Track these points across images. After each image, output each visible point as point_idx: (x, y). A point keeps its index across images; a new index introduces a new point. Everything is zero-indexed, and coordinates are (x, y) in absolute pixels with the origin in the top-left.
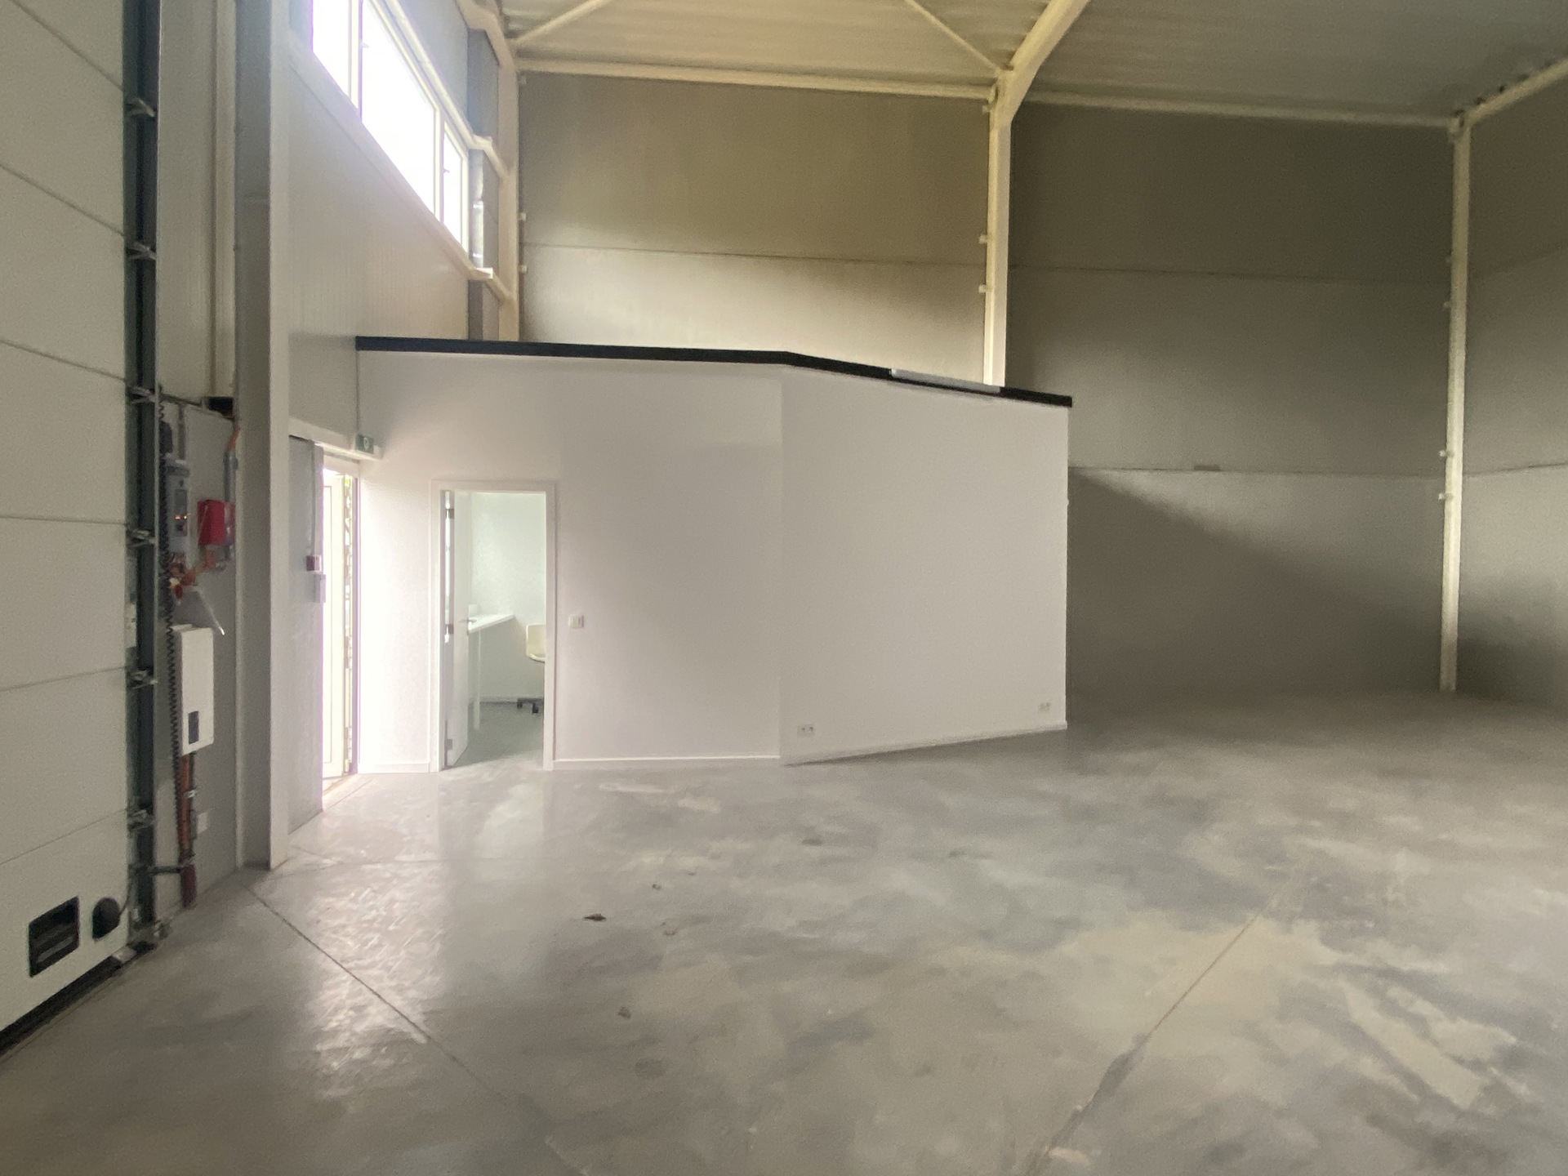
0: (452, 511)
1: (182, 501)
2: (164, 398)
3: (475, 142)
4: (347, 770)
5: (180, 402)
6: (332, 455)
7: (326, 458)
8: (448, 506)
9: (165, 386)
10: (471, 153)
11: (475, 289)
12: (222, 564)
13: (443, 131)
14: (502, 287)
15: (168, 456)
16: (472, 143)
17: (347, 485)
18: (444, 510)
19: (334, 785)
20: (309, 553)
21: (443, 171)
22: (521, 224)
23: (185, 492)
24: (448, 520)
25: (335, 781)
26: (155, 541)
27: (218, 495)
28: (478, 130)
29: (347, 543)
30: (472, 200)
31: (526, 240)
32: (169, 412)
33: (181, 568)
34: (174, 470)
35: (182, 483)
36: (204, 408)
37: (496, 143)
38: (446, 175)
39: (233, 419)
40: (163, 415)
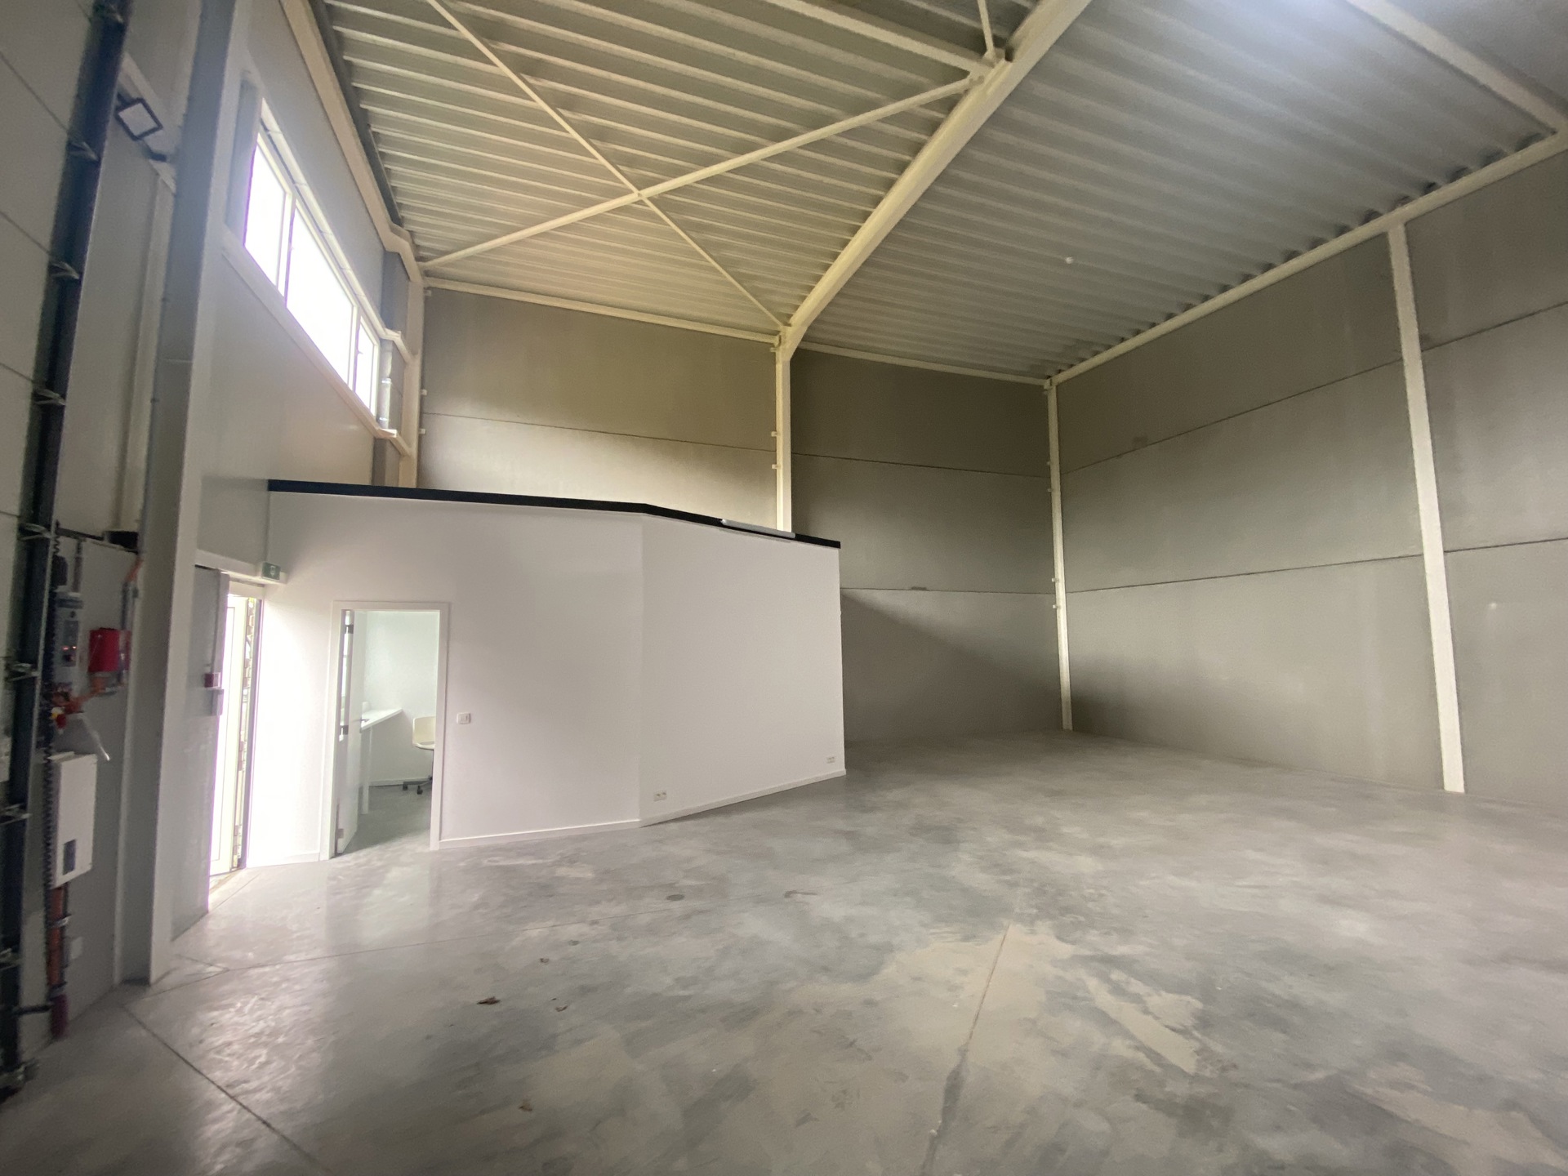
0: (351, 628)
1: (72, 632)
2: (60, 532)
3: (387, 334)
4: (235, 865)
5: (79, 536)
6: (238, 580)
7: (232, 584)
8: (347, 622)
9: (61, 521)
10: (382, 342)
11: (380, 445)
12: (114, 689)
13: (359, 323)
14: (404, 445)
15: (60, 589)
16: (384, 334)
17: (251, 605)
18: (344, 626)
19: (221, 883)
20: (208, 670)
21: (357, 352)
22: (422, 399)
23: (76, 623)
24: (347, 636)
25: (222, 877)
26: (38, 674)
27: (114, 623)
28: (389, 324)
29: (248, 657)
30: (381, 377)
31: (425, 410)
32: (66, 547)
33: (66, 696)
34: (64, 602)
35: (73, 615)
36: (106, 542)
37: (404, 336)
38: (359, 356)
39: (137, 553)
40: (58, 550)
